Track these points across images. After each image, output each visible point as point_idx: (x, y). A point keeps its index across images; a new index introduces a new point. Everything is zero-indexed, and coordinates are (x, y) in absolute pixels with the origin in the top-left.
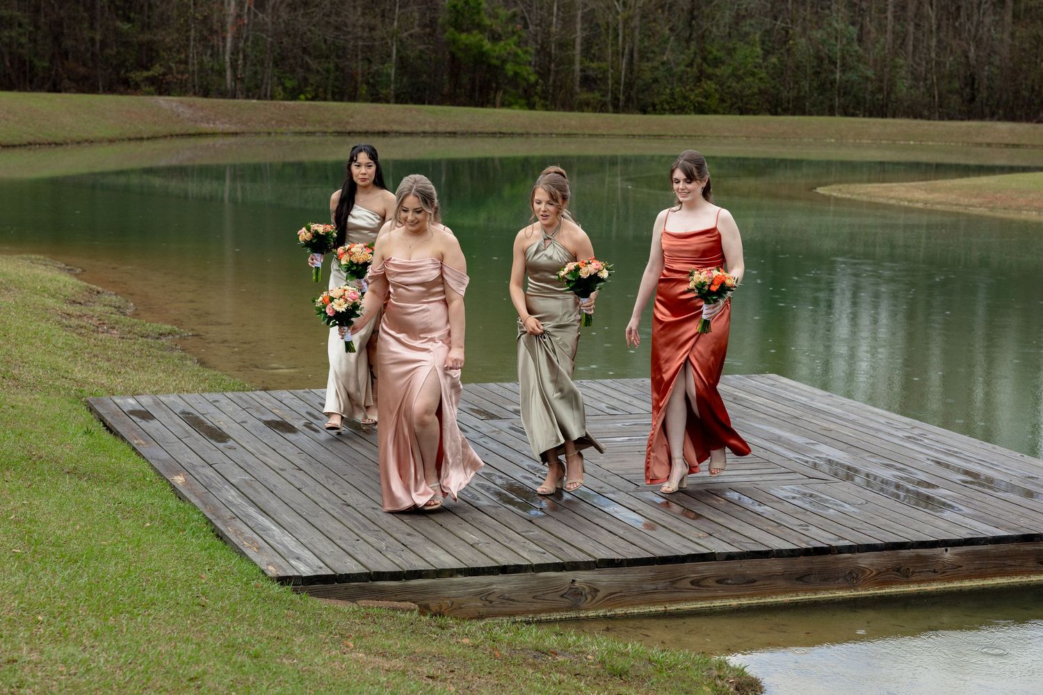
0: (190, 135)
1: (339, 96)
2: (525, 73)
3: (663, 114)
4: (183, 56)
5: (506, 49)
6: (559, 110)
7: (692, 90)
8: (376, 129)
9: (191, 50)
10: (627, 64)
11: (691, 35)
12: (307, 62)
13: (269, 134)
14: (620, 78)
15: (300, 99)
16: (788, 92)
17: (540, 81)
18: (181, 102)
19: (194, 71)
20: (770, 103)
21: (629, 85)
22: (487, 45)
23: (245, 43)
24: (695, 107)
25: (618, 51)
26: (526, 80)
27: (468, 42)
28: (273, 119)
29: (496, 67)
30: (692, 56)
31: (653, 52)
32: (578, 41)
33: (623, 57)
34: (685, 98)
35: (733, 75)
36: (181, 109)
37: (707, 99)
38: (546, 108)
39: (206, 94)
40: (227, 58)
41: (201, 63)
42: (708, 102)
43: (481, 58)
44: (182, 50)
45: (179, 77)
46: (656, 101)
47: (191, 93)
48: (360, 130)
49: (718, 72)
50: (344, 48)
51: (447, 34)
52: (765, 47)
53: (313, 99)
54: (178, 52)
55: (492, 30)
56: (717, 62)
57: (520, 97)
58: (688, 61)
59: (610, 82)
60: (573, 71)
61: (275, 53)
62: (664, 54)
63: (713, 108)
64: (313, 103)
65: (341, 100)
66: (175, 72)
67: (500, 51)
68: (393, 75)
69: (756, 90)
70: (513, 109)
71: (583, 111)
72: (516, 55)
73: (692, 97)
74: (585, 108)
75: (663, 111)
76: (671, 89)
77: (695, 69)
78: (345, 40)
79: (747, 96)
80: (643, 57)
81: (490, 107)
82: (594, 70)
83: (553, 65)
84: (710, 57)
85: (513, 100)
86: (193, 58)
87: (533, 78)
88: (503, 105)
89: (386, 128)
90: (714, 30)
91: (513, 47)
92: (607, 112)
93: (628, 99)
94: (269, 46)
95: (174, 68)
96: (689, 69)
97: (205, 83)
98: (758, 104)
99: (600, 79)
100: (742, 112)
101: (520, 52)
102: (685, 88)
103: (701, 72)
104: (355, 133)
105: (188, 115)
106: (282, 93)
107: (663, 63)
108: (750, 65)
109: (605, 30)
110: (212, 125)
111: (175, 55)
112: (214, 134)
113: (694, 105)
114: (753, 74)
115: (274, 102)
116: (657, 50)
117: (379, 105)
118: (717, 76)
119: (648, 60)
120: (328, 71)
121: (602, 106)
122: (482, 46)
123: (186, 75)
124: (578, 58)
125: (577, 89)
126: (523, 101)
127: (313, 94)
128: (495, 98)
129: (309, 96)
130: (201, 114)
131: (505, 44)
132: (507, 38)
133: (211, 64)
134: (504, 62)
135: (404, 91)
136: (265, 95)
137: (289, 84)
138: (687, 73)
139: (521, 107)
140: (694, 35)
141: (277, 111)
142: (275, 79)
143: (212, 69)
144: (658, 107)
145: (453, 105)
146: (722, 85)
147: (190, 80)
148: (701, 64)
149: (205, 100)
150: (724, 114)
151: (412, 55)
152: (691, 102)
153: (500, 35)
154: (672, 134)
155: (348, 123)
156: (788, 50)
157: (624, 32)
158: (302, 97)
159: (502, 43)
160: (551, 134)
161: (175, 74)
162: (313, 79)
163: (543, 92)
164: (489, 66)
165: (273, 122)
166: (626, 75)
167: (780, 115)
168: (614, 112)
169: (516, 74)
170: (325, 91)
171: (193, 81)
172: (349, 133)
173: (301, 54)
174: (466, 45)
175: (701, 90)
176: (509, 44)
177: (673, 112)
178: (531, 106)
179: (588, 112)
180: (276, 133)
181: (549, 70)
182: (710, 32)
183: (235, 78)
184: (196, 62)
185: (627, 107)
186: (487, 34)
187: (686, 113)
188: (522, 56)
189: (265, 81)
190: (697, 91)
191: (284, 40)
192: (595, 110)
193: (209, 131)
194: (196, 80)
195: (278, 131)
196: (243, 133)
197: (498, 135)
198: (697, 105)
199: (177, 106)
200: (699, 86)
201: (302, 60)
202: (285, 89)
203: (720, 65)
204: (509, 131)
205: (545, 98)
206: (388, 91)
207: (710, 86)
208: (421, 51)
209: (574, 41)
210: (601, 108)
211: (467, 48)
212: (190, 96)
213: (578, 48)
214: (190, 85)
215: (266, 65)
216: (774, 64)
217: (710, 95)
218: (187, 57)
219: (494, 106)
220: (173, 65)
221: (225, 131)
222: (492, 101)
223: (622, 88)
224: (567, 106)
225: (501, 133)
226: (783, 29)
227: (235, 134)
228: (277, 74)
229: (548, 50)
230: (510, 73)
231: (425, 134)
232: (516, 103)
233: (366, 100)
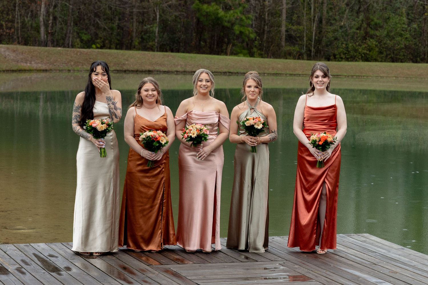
0: (13, 71)
1: (120, 46)
2: (247, 32)
3: (341, 61)
4: (10, 17)
5: (234, 16)
6: (270, 58)
7: (360, 45)
8: (144, 68)
9: (17, 13)
10: (317, 27)
11: (360, 8)
12: (97, 22)
13: (69, 71)
14: (312, 36)
15: (93, 48)
16: (424, 48)
17: (258, 38)
18: (8, 49)
19: (18, 27)
20: (412, 55)
21: (319, 41)
22: (221, 13)
23: (54, 9)
24: (362, 57)
25: (310, 19)
26: (248, 37)
27: (208, 10)
28: (72, 61)
29: (227, 28)
30: (360, 22)
31: (335, 19)
32: (284, 11)
33: (314, 22)
34: (356, 51)
35: (388, 35)
36: (7, 53)
37: (370, 51)
38: (261, 56)
39: (26, 44)
40: (41, 19)
41: (23, 23)
42: (371, 53)
43: (217, 21)
44: (10, 12)
45: (8, 31)
46: (336, 52)
47: (16, 43)
48: (133, 69)
49: (378, 33)
50: (124, 13)
51: (194, 5)
52: (409, 17)
53: (101, 48)
54: (8, 14)
55: (225, 3)
56: (377, 27)
57: (244, 49)
58: (357, 25)
59: (305, 39)
60: (280, 31)
61: (75, 16)
62: (342, 21)
63: (374, 57)
64: (100, 50)
65: (121, 48)
66: (4, 27)
67: (230, 17)
68: (157, 32)
69: (403, 46)
70: (239, 56)
71: (286, 59)
72: (241, 20)
73: (360, 50)
74: (288, 57)
75: (341, 59)
76: (346, 45)
77: (362, 32)
78: (123, 8)
79: (398, 49)
80: (329, 22)
81: (223, 55)
82: (294, 31)
83: (266, 27)
84: (373, 23)
85: (239, 51)
86: (18, 19)
87: (252, 36)
88: (233, 54)
89: (151, 68)
90: (375, 5)
91: (239, 14)
92: (303, 59)
93: (318, 51)
94: (70, 11)
95: (4, 25)
96: (358, 31)
97: (26, 35)
98: (404, 55)
99: (299, 37)
100: (393, 60)
101: (244, 18)
102: (355, 43)
103: (367, 33)
104: (129, 71)
105: (12, 58)
106: (80, 43)
107: (341, 27)
108: (399, 29)
109: (302, 3)
110: (29, 64)
111: (5, 16)
112: (30, 71)
113: (361, 55)
114: (401, 35)
115: (73, 49)
116: (337, 18)
117: (146, 53)
118: (377, 36)
119: (331, 24)
120: (112, 29)
121: (299, 55)
122: (218, 14)
123: (13, 30)
124: (284, 23)
125: (283, 43)
126: (246, 51)
127: (102, 44)
128: (226, 49)
129: (99, 46)
130: (21, 57)
131: (234, 12)
132: (235, 8)
133: (30, 23)
134: (233, 24)
135: (165, 43)
136: (68, 44)
137: (85, 37)
138: (357, 34)
139: (245, 55)
140: (362, 9)
141: (75, 56)
142: (75, 34)
143: (31, 26)
144: (337, 56)
145: (198, 53)
146: (379, 43)
147: (16, 34)
148: (367, 28)
149: (25, 47)
150: (381, 61)
151: (170, 19)
152: (359, 53)
153: (231, 7)
154: (345, 74)
155: (124, 64)
156: (425, 19)
157: (314, 6)
158: (94, 46)
159: (232, 12)
160: (264, 74)
161: (5, 29)
162: (101, 34)
163: (260, 45)
164: (223, 27)
165: (72, 63)
166: (316, 35)
167: (419, 62)
168: (308, 60)
169: (241, 33)
170: (110, 42)
171: (18, 34)
172: (125, 71)
173: (93, 17)
174: (207, 12)
175: (366, 45)
176: (237, 13)
177: (347, 60)
178: (252, 55)
179: (289, 59)
180: (74, 70)
181: (264, 30)
182: (373, 6)
183: (47, 33)
184: (19, 21)
185: (316, 56)
186: (221, 5)
187: (356, 61)
188: (245, 20)
189: (68, 35)
190: (364, 46)
191: (81, 7)
192: (294, 58)
193: (27, 68)
194: (20, 34)
195: (76, 69)
196: (51, 70)
197: (228, 74)
198: (363, 55)
199: (4, 51)
200: (365, 43)
201: (94, 21)
202: (82, 41)
203: (379, 29)
204: (235, 71)
205: (261, 49)
206: (154, 43)
207: (372, 42)
208: (176, 16)
209: (281, 11)
210: (299, 56)
211: (207, 15)
212: (15, 44)
213: (284, 16)
214: (15, 37)
215: (69, 24)
216: (415, 29)
217: (372, 49)
218: (14, 17)
219: (226, 54)
220: (4, 23)
221: (38, 68)
222: (224, 51)
223: (313, 43)
224: (276, 55)
225: (229, 72)
226: (422, 5)
227: (45, 71)
228: (76, 30)
229: (263, 17)
230: (237, 32)
231: (177, 72)
232: (241, 53)
233: (139, 49)
